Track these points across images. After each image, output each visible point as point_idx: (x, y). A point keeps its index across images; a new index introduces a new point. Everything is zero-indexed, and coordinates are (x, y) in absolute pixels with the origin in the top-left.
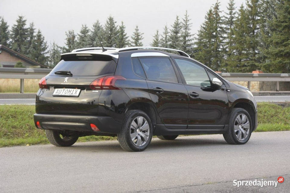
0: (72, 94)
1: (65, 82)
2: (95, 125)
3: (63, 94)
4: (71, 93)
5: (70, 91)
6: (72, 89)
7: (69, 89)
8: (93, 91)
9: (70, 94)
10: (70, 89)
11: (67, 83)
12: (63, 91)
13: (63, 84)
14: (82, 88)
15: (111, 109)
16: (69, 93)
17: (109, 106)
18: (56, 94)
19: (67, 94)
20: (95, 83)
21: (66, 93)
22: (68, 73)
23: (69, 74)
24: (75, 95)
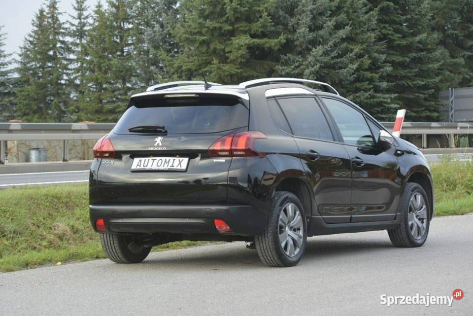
0: (172, 166)
1: (156, 145)
2: (222, 222)
3: (155, 167)
4: (170, 164)
5: (167, 161)
6: (172, 159)
7: (164, 159)
8: (215, 160)
9: (169, 167)
10: (168, 159)
11: (160, 146)
12: (151, 162)
13: (152, 149)
14: (191, 154)
15: (248, 189)
16: (166, 165)
17: (245, 185)
18: (138, 167)
19: (161, 168)
20: (218, 147)
21: (159, 165)
22: (158, 129)
23: (161, 131)
24: (179, 167)
